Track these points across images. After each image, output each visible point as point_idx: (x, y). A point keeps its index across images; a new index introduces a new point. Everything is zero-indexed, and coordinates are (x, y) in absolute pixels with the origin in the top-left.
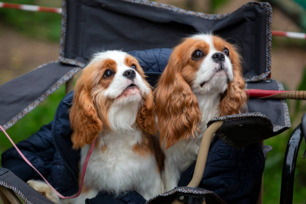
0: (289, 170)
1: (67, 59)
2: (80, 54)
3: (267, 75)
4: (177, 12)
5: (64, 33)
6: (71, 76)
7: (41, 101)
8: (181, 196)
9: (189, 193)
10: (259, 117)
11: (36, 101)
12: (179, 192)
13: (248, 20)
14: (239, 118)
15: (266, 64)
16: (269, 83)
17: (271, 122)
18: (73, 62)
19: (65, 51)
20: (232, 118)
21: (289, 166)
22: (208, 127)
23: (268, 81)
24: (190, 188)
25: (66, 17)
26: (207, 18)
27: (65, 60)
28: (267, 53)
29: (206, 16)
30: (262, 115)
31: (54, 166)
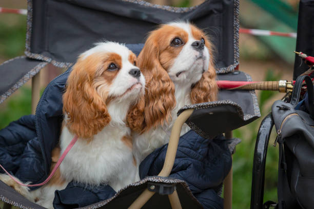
0: (260, 158)
1: (33, 54)
2: (46, 49)
3: (235, 67)
4: (143, 5)
5: (30, 28)
6: (37, 70)
7: (8, 96)
8: (152, 185)
9: (160, 183)
10: (230, 105)
11: (3, 96)
12: (149, 181)
13: (215, 12)
14: (210, 105)
15: (234, 56)
16: (236, 74)
17: (241, 109)
18: (39, 57)
19: (32, 46)
20: (202, 106)
21: (260, 154)
22: (178, 116)
23: (236, 73)
24: (161, 177)
25: (32, 12)
26: (173, 11)
27: (31, 55)
28: (235, 45)
29: (173, 9)
30: (232, 103)
31: (24, 159)
